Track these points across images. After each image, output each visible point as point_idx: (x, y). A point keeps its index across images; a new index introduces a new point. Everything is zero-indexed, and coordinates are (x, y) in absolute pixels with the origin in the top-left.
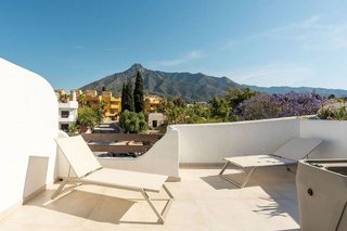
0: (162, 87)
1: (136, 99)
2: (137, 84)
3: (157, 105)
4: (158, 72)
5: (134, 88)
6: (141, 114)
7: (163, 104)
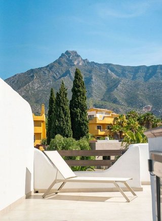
0: (116, 94)
1: (74, 116)
2: (75, 92)
3: (109, 127)
4: (108, 65)
5: (69, 97)
6: (84, 142)
7: (121, 124)
